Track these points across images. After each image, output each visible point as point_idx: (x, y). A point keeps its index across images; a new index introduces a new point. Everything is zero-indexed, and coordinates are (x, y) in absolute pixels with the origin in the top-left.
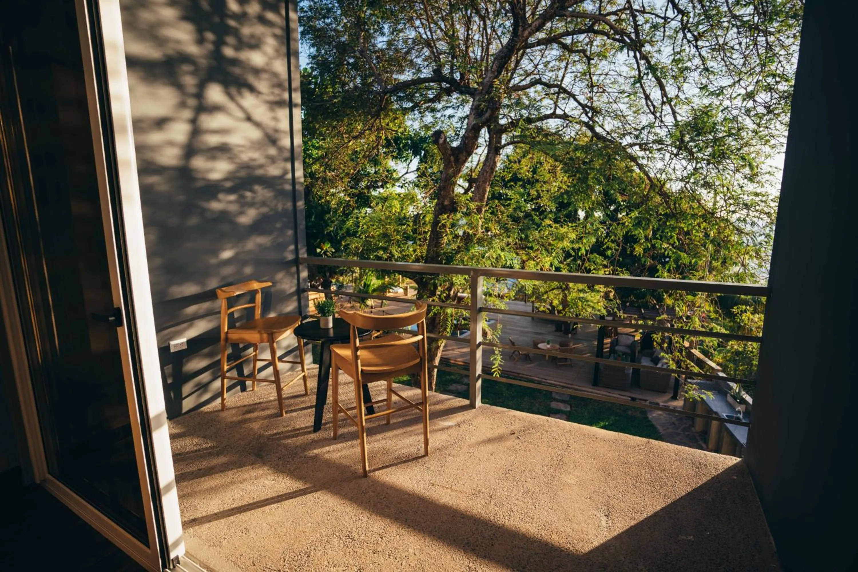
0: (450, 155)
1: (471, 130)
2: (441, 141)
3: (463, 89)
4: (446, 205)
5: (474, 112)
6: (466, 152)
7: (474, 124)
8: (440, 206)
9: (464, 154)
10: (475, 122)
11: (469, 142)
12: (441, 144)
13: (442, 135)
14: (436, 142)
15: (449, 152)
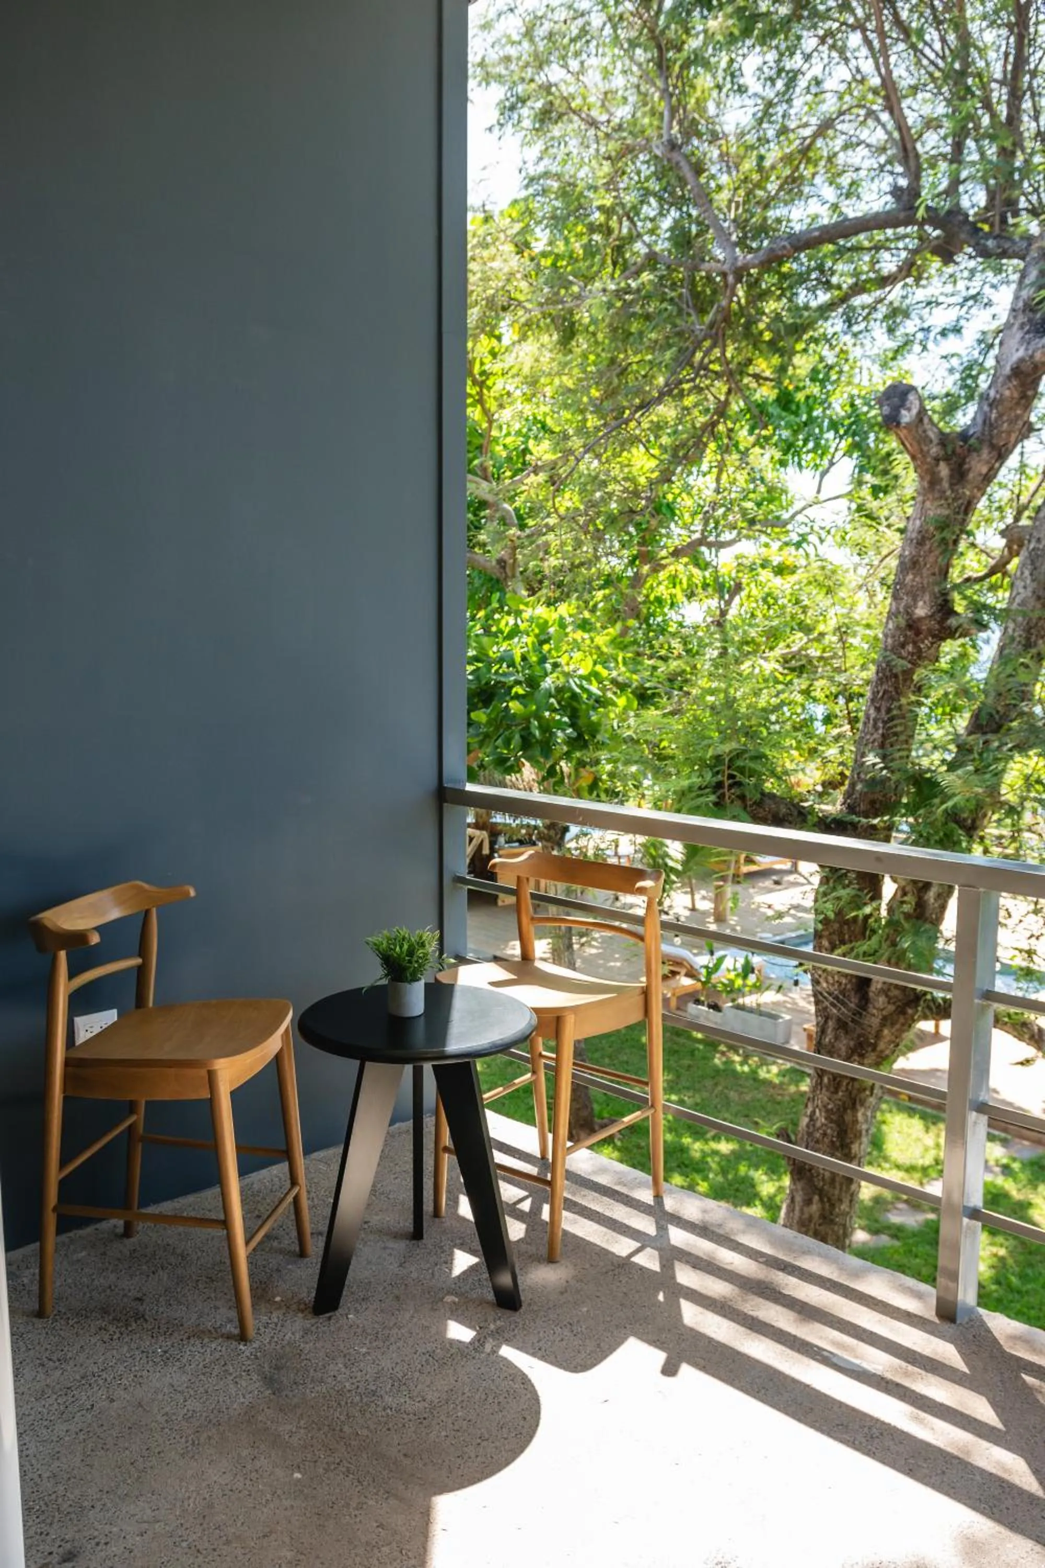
0: (937, 460)
1: (1009, 378)
2: (906, 417)
3: (990, 243)
4: (920, 619)
5: (1022, 319)
6: (993, 447)
7: (1022, 360)
8: (902, 622)
9: (985, 453)
10: (1021, 353)
11: (1000, 415)
12: (908, 426)
13: (911, 397)
14: (891, 422)
15: (934, 450)
